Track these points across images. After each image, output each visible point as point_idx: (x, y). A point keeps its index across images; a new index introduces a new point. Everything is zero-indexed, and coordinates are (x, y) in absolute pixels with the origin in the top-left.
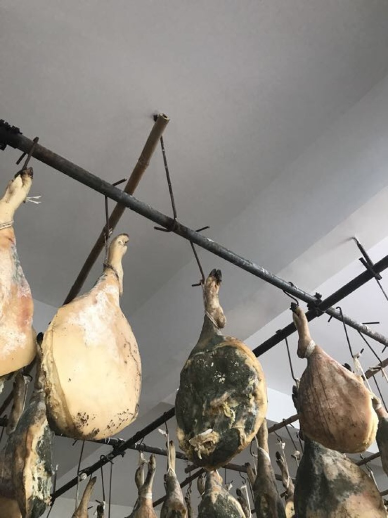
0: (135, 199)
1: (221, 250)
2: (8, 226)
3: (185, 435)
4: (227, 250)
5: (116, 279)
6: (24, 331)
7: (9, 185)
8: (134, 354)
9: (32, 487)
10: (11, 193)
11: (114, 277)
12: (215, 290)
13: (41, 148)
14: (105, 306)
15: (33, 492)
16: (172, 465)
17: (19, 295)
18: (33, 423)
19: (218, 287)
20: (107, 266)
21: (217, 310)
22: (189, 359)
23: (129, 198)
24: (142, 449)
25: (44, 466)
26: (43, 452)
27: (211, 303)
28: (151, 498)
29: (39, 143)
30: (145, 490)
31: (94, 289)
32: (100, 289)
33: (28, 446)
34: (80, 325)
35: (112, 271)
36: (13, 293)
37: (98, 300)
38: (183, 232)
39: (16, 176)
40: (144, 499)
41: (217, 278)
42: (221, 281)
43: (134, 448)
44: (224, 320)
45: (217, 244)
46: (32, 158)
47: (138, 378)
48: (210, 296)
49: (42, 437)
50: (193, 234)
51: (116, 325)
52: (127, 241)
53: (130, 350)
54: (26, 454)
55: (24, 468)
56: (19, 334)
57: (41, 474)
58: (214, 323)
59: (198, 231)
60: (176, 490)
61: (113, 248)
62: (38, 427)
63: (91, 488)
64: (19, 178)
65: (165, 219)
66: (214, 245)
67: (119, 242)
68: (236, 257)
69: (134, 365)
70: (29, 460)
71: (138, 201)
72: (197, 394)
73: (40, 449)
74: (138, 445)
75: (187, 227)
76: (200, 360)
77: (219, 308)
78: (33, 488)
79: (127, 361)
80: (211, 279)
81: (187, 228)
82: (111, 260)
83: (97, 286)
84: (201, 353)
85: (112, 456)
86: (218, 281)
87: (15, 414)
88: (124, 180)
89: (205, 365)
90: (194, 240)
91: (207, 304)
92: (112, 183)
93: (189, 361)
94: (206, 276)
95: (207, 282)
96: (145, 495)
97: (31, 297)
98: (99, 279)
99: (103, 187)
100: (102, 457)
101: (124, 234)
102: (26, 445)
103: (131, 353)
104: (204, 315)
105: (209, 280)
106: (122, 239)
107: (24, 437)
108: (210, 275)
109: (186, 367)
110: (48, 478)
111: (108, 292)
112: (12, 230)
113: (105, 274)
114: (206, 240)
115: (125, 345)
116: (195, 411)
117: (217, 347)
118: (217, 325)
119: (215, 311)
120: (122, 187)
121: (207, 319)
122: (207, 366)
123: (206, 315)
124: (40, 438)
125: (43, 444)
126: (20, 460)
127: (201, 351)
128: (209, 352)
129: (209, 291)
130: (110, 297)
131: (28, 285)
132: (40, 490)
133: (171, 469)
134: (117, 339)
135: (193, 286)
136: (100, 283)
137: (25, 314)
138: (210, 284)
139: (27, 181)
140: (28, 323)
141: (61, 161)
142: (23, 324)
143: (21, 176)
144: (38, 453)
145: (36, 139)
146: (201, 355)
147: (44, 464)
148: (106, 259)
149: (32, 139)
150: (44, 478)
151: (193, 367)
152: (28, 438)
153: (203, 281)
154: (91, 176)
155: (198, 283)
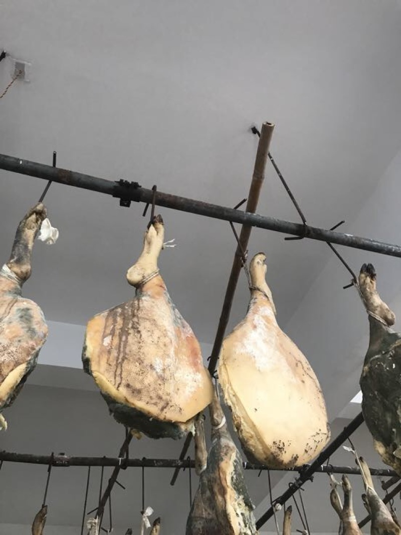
0: (259, 216)
1: (363, 242)
2: (156, 275)
3: (386, 448)
4: (370, 240)
5: (266, 299)
6: (198, 370)
7: (145, 238)
8: (308, 372)
9: (238, 524)
10: (149, 243)
11: (264, 298)
12: (372, 286)
13: (160, 194)
14: (266, 329)
15: (240, 529)
16: (368, 483)
17: (183, 337)
18: (222, 460)
19: (374, 282)
20: (253, 289)
21: (381, 307)
22: (365, 365)
23: (253, 216)
24: (330, 470)
25: (243, 501)
26: (239, 488)
27: (372, 301)
28: (355, 520)
29: (158, 190)
30: (347, 514)
31: (248, 314)
32: (254, 313)
33: (224, 484)
34: (247, 353)
35: (260, 293)
36: (178, 336)
37: (257, 325)
38: (317, 235)
39: (149, 227)
40: (349, 523)
41: (370, 273)
42: (375, 275)
43: (321, 471)
44: (392, 316)
45: (356, 237)
46: (156, 206)
47: (320, 395)
48: (369, 294)
49: (234, 473)
50: (328, 233)
51: (281, 345)
52: (264, 259)
53: (303, 368)
54: (223, 492)
55: (225, 506)
56: (195, 374)
57: (242, 509)
58: (381, 321)
59: (332, 229)
60: (381, 509)
61: (254, 270)
62: (226, 462)
63: (289, 518)
64: (152, 227)
65: (294, 227)
66: (354, 239)
67: (258, 263)
68: (383, 245)
69: (312, 384)
70: (228, 497)
71: (263, 217)
72: (385, 401)
73: (235, 484)
74: (324, 467)
75: (320, 228)
76: (377, 364)
77: (382, 304)
78: (240, 524)
79: (304, 380)
80: (363, 275)
81: (319, 230)
82: (255, 282)
83: (250, 311)
84: (377, 356)
85: (301, 482)
86: (372, 276)
87: (200, 454)
88: (244, 201)
89: (386, 368)
90: (331, 240)
91: (368, 304)
92: (233, 207)
93: (366, 368)
94: (357, 274)
95: (359, 280)
96: (348, 519)
97: (194, 336)
98: (250, 303)
99: (226, 214)
100: (291, 485)
101: (260, 253)
102: (221, 482)
103: (305, 371)
104: (368, 315)
105: (362, 278)
106: (259, 259)
107: (217, 475)
108: (361, 272)
109: (364, 374)
110: (250, 512)
111: (263, 314)
112: (160, 277)
113: (255, 297)
114: (344, 237)
115: (297, 364)
116: (389, 420)
117: (393, 346)
118: (385, 324)
119: (379, 309)
120: (243, 208)
121: (372, 319)
122: (388, 369)
123: (370, 316)
124: (232, 473)
125: (237, 479)
126: (220, 498)
127: (377, 355)
128: (386, 353)
129: (365, 289)
130: (266, 318)
131: (189, 326)
132: (246, 526)
133: (369, 488)
134: (287, 360)
135: (344, 288)
136: (252, 307)
137: (194, 354)
138: (364, 281)
139: (159, 228)
140: (199, 362)
141: (182, 200)
142: (195, 364)
143: (154, 226)
144: (235, 488)
145: (154, 188)
146: (378, 358)
147: (243, 499)
148: (250, 282)
149: (150, 188)
150: (247, 513)
151: (373, 373)
152: (221, 474)
153: (355, 280)
154: (212, 206)
155: (350, 283)
